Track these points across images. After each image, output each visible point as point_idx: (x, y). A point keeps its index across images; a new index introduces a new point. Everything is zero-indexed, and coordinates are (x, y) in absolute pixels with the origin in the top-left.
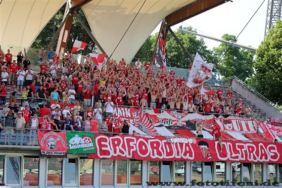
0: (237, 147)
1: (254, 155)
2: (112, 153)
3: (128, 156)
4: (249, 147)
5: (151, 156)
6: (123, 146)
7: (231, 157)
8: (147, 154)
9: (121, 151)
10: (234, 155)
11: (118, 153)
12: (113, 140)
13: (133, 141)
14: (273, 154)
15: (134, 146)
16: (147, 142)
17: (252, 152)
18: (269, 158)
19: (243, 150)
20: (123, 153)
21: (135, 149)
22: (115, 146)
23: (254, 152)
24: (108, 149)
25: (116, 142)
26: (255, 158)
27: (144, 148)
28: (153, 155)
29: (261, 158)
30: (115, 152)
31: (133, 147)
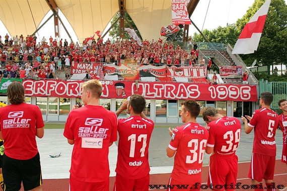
0: (154, 87)
1: (171, 93)
2: (34, 92)
3: (47, 95)
4: (167, 87)
5: (67, 94)
6: (44, 88)
7: (146, 95)
8: (64, 93)
9: (41, 91)
10: (149, 93)
11: (39, 92)
12: (37, 84)
13: (54, 83)
14: (193, 93)
15: (54, 87)
16: (66, 84)
17: (170, 91)
18: (188, 95)
19: (160, 89)
20: (43, 92)
21: (53, 90)
22: (37, 87)
23: (172, 92)
24: (31, 89)
25: (39, 85)
26: (172, 96)
27: (61, 88)
28: (69, 93)
29: (179, 96)
30: (36, 91)
31: (52, 88)
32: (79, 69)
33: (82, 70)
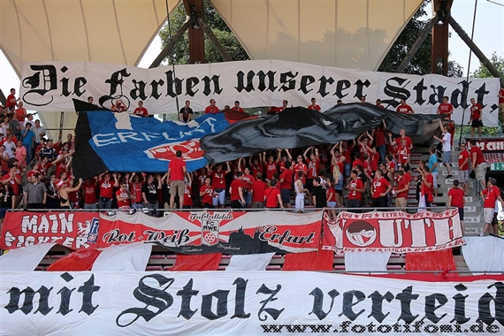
32: (30, 233)
33: (37, 236)
